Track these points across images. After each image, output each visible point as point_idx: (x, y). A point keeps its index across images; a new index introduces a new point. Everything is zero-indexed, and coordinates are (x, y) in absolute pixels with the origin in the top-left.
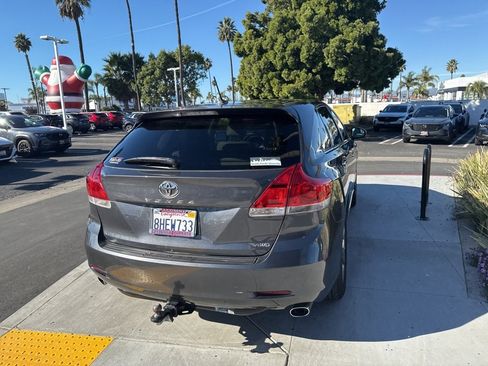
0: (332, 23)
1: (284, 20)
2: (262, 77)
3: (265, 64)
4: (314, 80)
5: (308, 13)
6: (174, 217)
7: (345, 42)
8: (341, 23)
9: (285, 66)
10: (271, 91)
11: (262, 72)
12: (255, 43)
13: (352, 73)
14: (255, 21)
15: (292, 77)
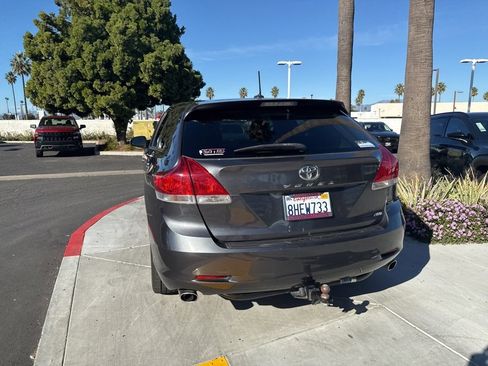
0: (143, 39)
1: (89, 28)
2: (69, 86)
3: (73, 72)
4: (129, 94)
5: (120, 25)
6: (308, 201)
7: (161, 60)
8: (152, 40)
9: (96, 76)
10: (81, 101)
11: (70, 80)
12: (56, 48)
13: (167, 90)
14: (51, 23)
15: (105, 88)
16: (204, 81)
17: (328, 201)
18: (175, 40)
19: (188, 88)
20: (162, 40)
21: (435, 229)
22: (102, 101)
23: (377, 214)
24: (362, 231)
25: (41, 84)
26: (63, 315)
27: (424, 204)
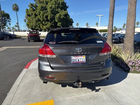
0: (56, 10)
1: (42, 7)
2: (36, 23)
3: (38, 19)
4: (52, 25)
5: (50, 6)
6: (78, 58)
7: (61, 15)
8: (59, 10)
9: (44, 20)
10: (40, 27)
11: (37, 22)
12: (34, 13)
13: (62, 24)
14: (33, 6)
15: (46, 24)
16: (73, 21)
17: (85, 58)
18: (65, 10)
19: (68, 23)
20: (62, 10)
21: (131, 68)
22: (45, 27)
23: (102, 63)
24: (95, 68)
25: (30, 22)
26: (18, 84)
27: (129, 60)
